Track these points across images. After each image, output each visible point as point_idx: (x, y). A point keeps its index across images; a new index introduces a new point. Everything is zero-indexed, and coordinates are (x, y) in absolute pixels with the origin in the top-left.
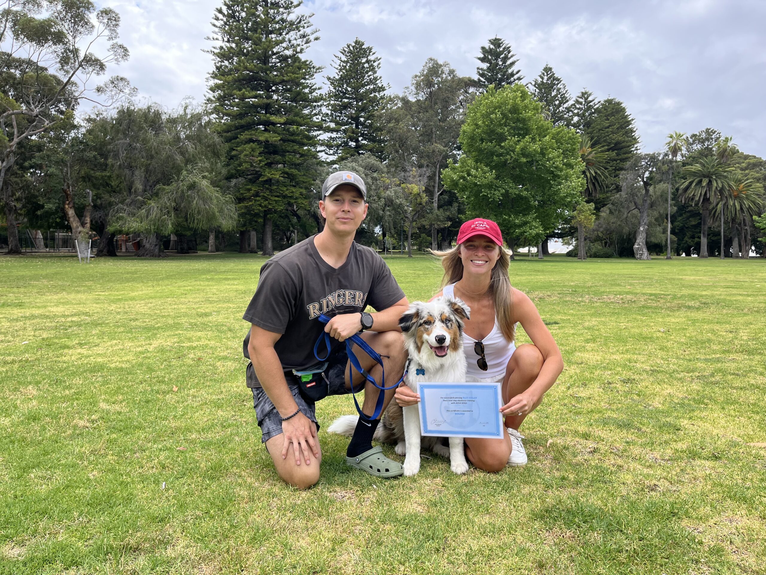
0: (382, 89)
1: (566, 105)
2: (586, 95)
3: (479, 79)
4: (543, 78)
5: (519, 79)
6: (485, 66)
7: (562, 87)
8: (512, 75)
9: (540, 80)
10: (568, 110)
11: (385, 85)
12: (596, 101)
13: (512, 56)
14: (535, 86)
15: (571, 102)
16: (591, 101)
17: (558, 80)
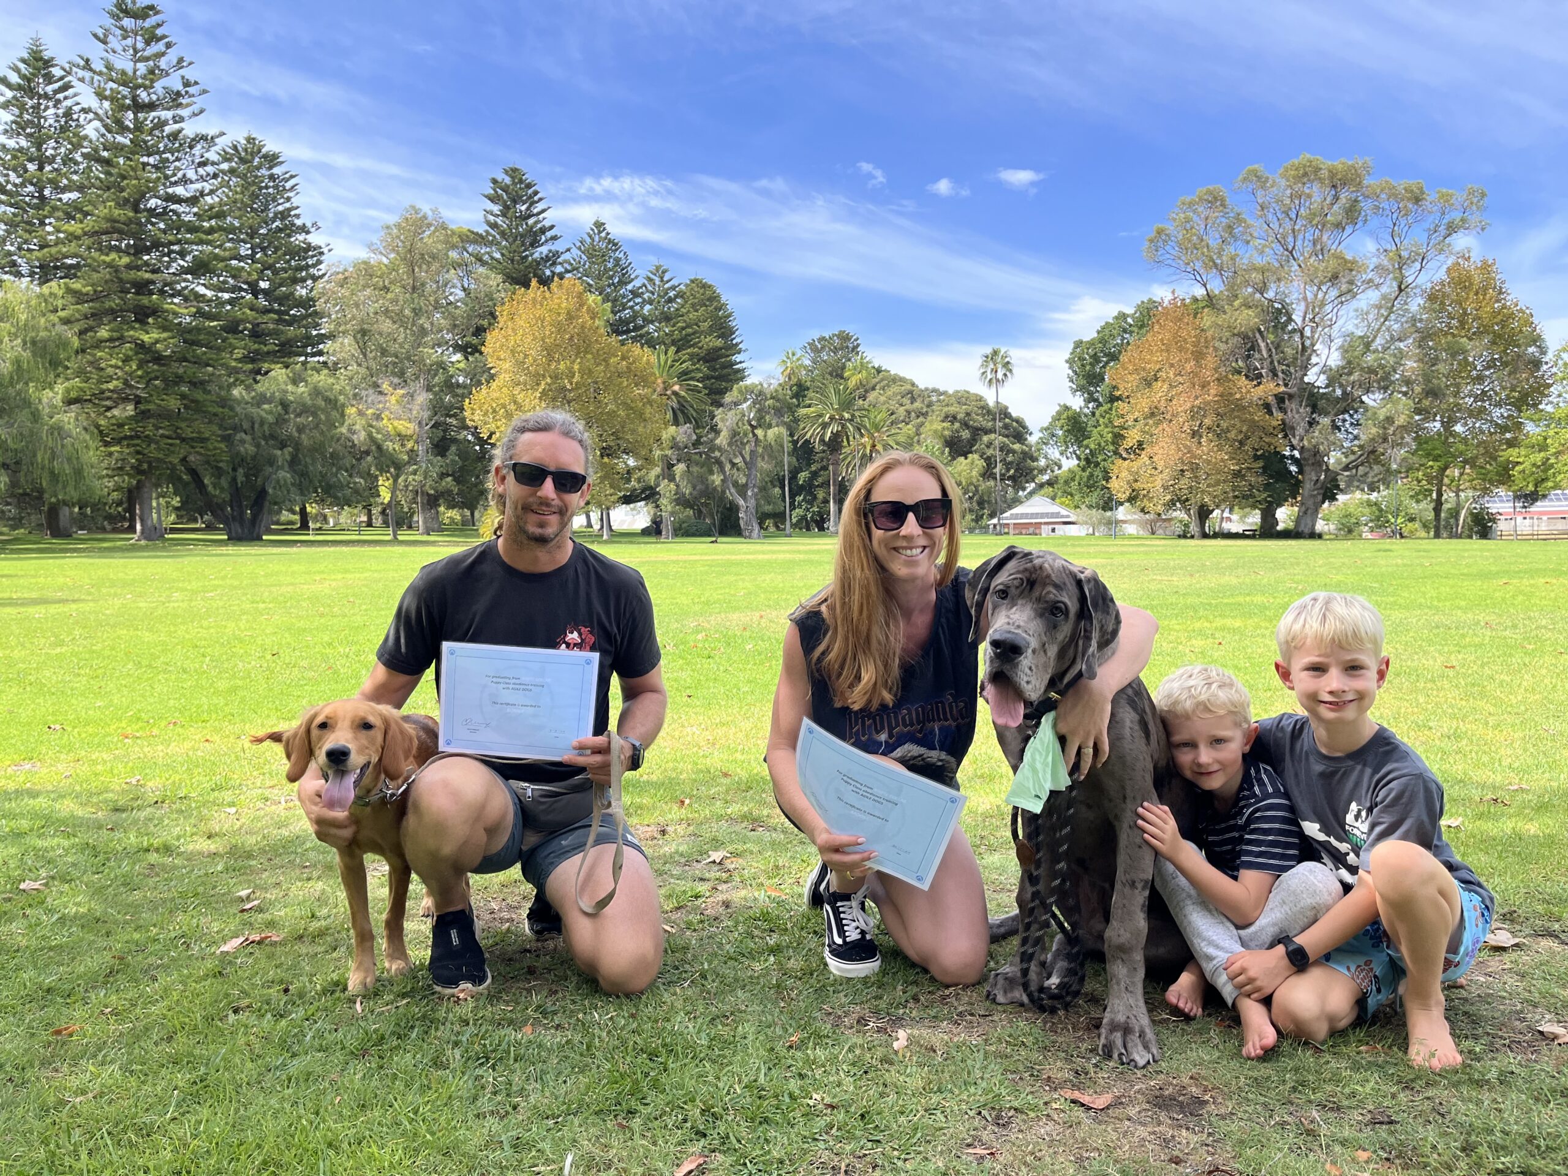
0: (304, 229)
1: (630, 287)
2: (661, 272)
3: (487, 232)
4: (593, 240)
5: (554, 238)
6: (496, 209)
7: (621, 255)
8: (543, 231)
9: (588, 240)
10: (635, 293)
11: (309, 224)
12: (674, 282)
13: (540, 199)
14: (580, 249)
15: (637, 283)
16: (668, 282)
17: (615, 245)
